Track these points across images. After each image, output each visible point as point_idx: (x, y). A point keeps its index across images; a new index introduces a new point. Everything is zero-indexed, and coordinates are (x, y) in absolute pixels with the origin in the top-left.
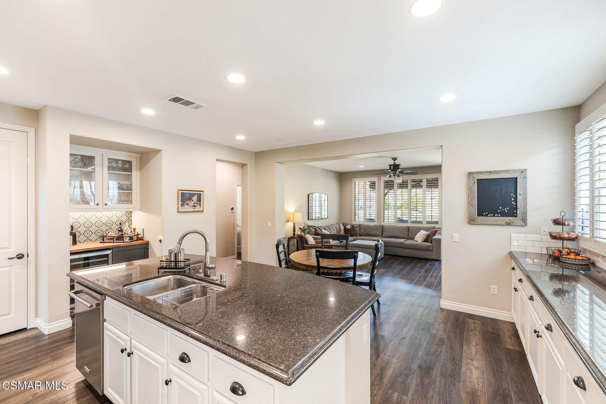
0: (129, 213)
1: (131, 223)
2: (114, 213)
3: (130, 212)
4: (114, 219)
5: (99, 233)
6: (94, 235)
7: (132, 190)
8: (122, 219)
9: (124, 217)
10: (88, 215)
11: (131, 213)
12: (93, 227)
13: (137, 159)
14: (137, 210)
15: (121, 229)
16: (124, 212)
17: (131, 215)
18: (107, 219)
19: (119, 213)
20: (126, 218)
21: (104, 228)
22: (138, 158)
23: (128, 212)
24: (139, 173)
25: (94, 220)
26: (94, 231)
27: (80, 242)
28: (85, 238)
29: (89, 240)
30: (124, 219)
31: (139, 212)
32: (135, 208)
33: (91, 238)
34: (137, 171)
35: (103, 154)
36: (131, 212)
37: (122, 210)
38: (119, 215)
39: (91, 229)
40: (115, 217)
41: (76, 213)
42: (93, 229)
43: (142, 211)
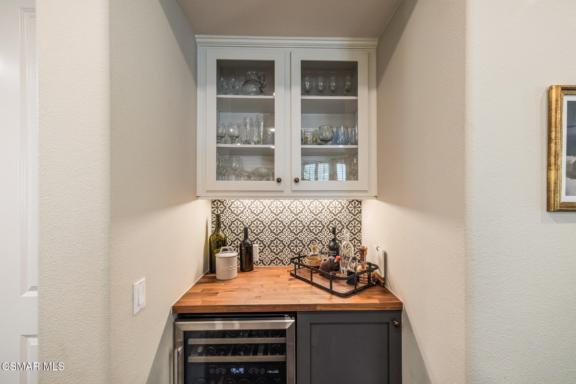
0: (355, 203)
1: (359, 228)
2: (326, 202)
3: (357, 203)
4: (326, 217)
5: (296, 246)
6: (287, 251)
7: (356, 143)
8: (341, 217)
9: (345, 212)
10: (277, 205)
11: (359, 205)
12: (287, 232)
13: (369, 55)
14: (370, 197)
15: (336, 244)
16: (345, 202)
17: (359, 209)
18: (311, 217)
19: (336, 203)
20: (350, 217)
21: (306, 237)
22: (373, 52)
23: (353, 203)
24: (374, 94)
25: (287, 217)
26: (287, 241)
27: (264, 264)
28: (272, 256)
29: (279, 261)
30: (345, 217)
31: (375, 201)
32: (366, 191)
33: (282, 256)
34: (369, 88)
35: (291, 53)
36: (360, 202)
37: (340, 197)
38: (335, 207)
39: (282, 237)
40: (326, 213)
41: (257, 201)
42: (287, 237)
43: (383, 201)
